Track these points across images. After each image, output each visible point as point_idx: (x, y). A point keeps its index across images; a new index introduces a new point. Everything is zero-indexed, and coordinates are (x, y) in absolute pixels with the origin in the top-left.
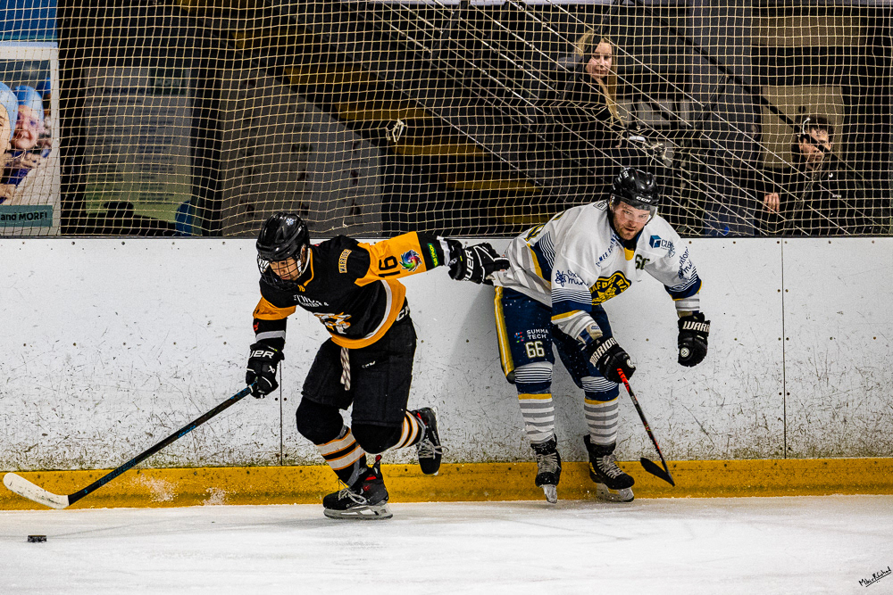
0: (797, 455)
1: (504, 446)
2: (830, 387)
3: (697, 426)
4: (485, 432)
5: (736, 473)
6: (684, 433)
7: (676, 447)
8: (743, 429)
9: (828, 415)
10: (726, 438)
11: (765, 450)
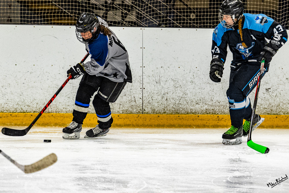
0: (147, 113)
1: (30, 106)
2: (161, 86)
4: (22, 101)
5: (122, 119)
8: (126, 102)
9: (160, 98)
10: (119, 105)
11: (135, 110)
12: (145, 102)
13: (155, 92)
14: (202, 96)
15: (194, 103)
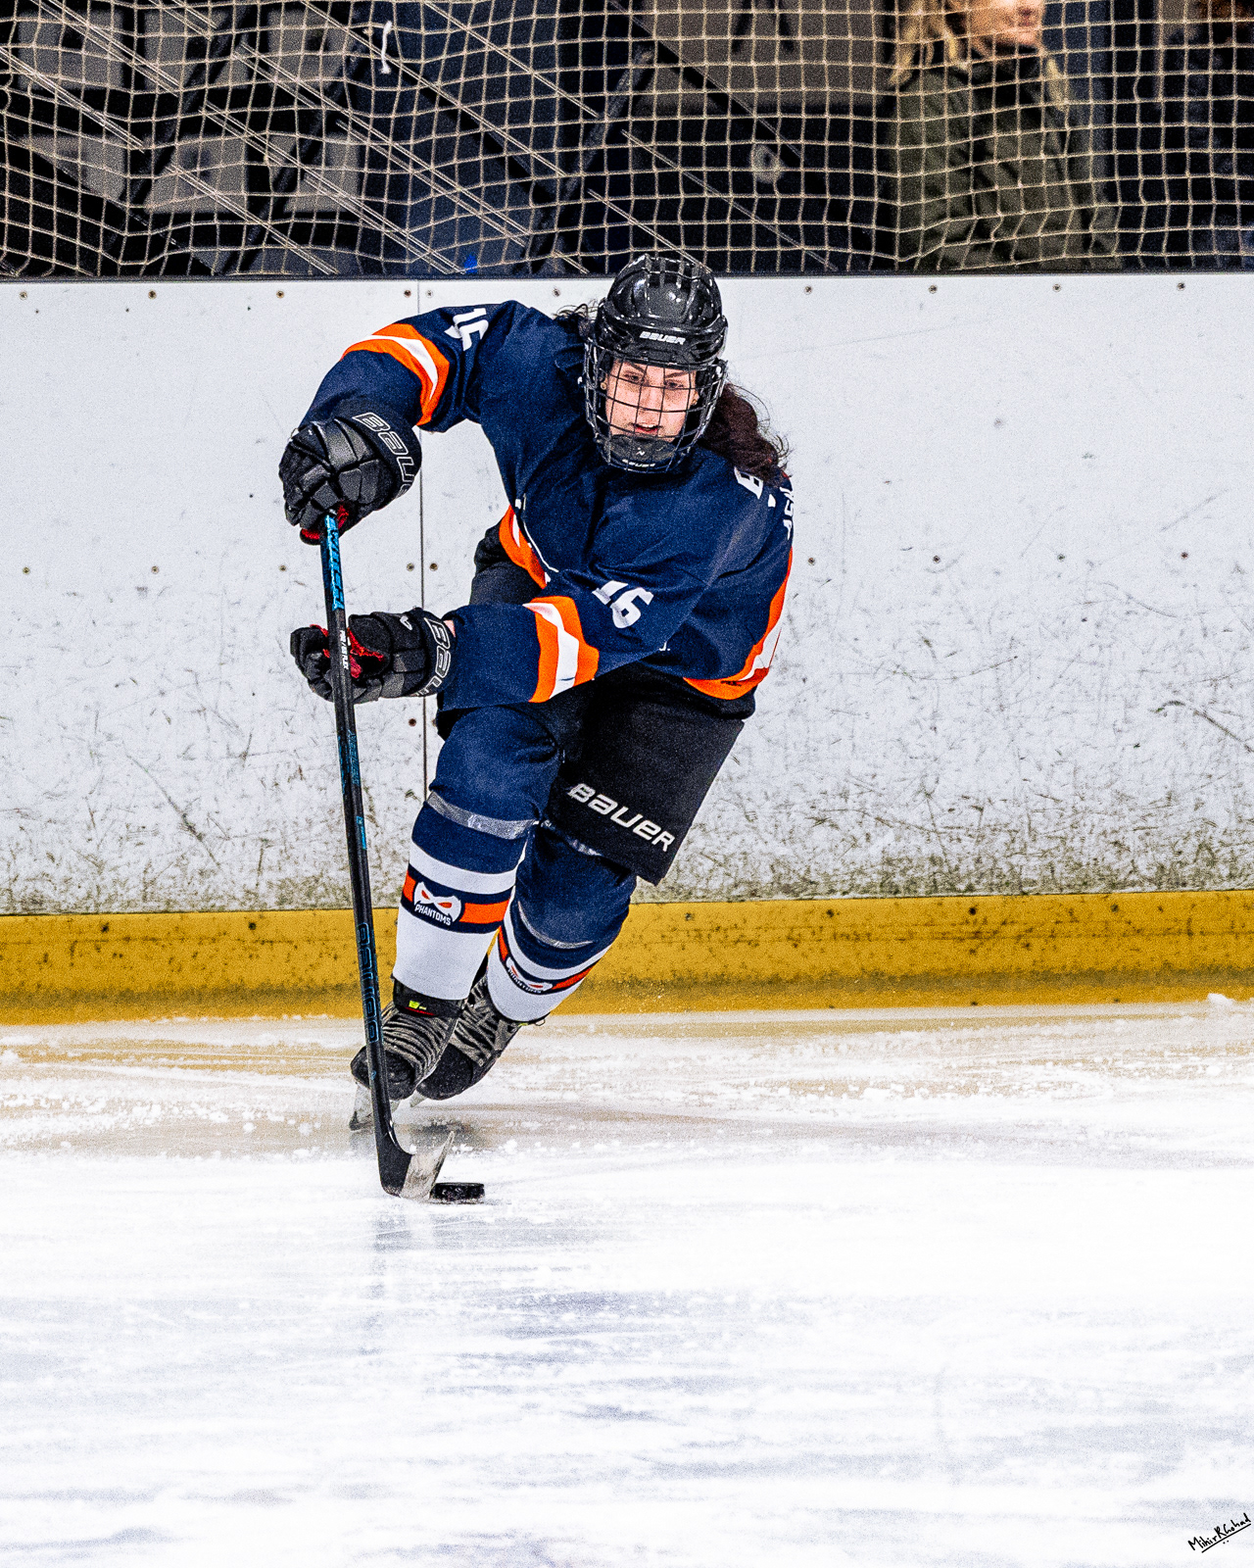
3: (171, 818)
5: (281, 949)
6: (133, 835)
7: (108, 876)
8: (303, 823)
10: (254, 849)
14: (859, 768)
15: (800, 820)
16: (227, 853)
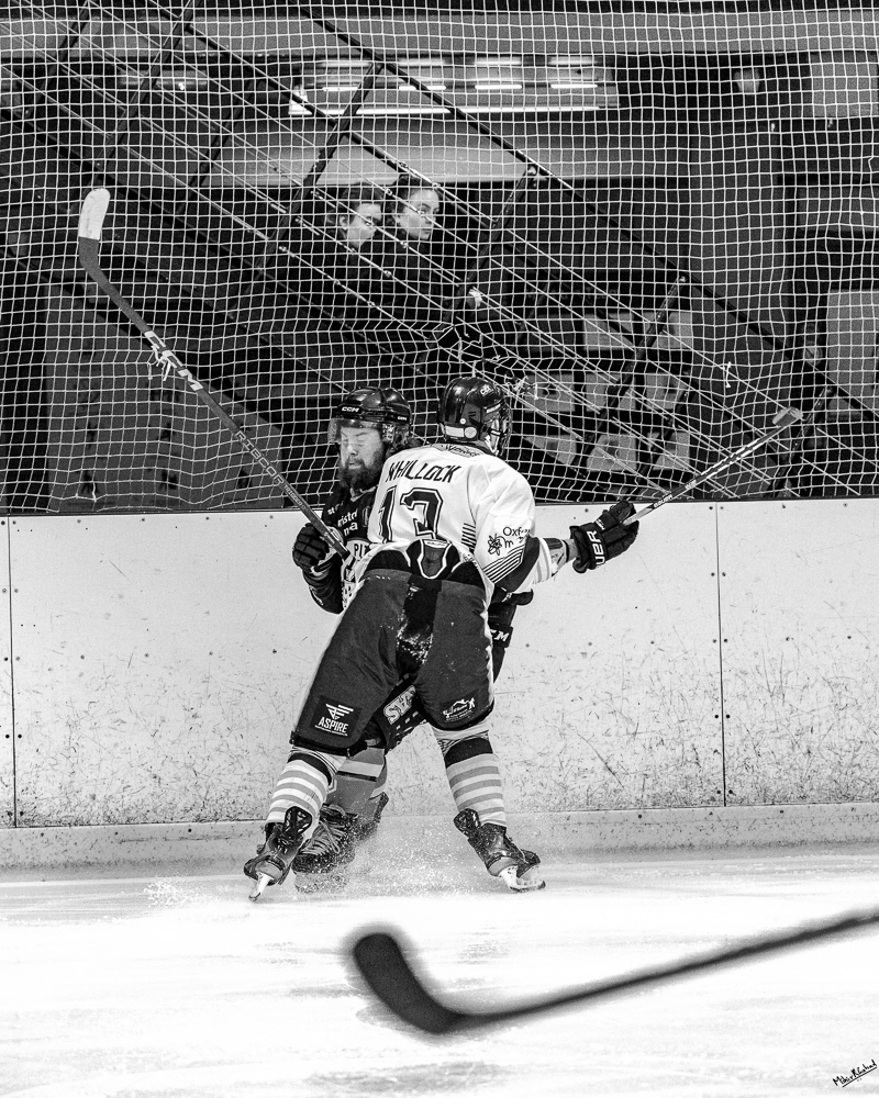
0: (741, 802)
2: (787, 706)
3: (599, 764)
5: (654, 828)
6: (581, 773)
7: (570, 793)
8: (664, 766)
9: (784, 746)
10: (640, 779)
11: (697, 795)
12: (734, 763)
13: (767, 726)
16: (627, 781)
